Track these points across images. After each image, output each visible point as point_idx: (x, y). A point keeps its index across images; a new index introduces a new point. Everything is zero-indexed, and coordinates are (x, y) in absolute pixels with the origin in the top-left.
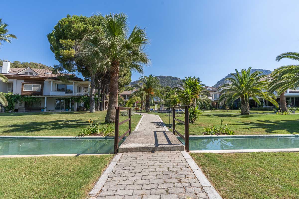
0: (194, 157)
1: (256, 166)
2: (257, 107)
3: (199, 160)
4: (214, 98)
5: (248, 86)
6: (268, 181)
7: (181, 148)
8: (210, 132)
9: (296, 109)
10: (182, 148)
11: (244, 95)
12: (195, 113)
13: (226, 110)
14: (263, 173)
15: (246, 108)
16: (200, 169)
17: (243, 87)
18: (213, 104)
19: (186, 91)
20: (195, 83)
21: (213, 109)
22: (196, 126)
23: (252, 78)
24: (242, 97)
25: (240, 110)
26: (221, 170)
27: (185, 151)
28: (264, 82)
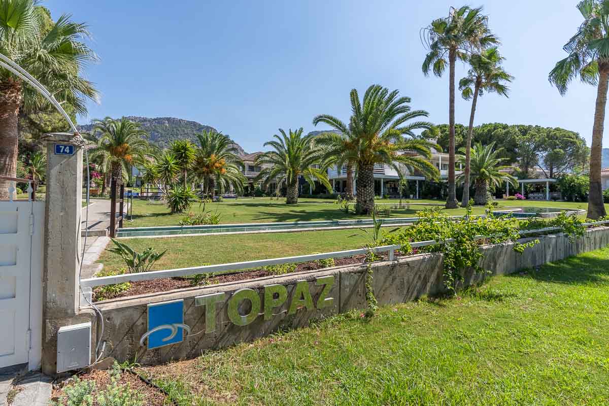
15: (293, 192)
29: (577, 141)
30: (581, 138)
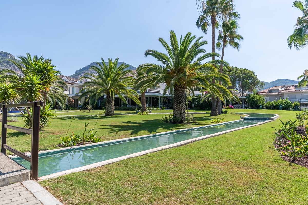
0: (49, 186)
1: (128, 176)
2: (120, 106)
3: (57, 188)
4: (71, 93)
5: (114, 80)
6: (141, 190)
7: (23, 177)
8: (68, 142)
9: (152, 109)
10: (25, 176)
11: (110, 91)
12: (43, 115)
13: (87, 111)
14: (136, 181)
15: (111, 107)
16: (60, 202)
17: (109, 81)
18: (69, 101)
19: (30, 78)
20: (47, 66)
21: (69, 109)
22: (46, 135)
23: (119, 72)
24: (107, 93)
25: (104, 110)
26: (91, 194)
27: (30, 181)
28: (130, 78)
29: (254, 76)
30: (255, 75)
